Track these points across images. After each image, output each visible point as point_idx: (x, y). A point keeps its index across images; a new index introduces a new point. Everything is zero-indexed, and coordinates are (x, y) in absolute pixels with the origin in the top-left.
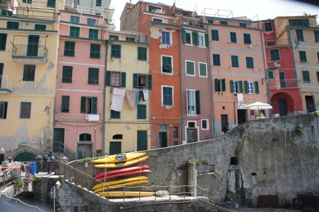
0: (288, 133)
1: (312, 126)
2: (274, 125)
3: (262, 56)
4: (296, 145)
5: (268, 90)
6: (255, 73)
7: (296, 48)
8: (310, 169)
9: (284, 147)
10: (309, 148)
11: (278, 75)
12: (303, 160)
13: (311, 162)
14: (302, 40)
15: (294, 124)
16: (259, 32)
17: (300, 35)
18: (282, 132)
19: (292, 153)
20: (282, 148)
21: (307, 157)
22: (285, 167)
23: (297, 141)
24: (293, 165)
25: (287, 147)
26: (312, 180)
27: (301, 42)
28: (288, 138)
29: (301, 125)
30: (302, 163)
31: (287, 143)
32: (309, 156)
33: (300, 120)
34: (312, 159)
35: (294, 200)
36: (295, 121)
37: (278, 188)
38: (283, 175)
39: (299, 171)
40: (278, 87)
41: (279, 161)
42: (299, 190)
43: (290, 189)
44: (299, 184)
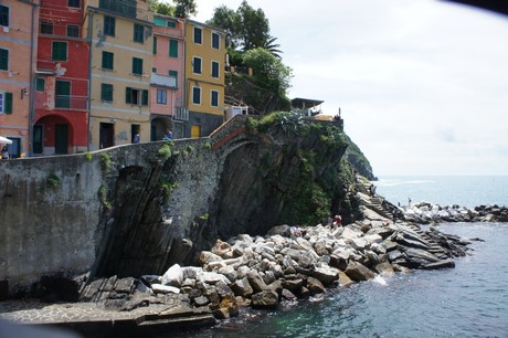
0: (33, 184)
1: (78, 175)
2: (8, 171)
3: (28, 50)
4: (47, 202)
5: (31, 108)
6: (8, 78)
7: (98, 45)
8: (67, 238)
9: (25, 207)
10: (68, 208)
11: (54, 86)
12: (57, 225)
13: (69, 227)
14: (112, 33)
15: (46, 170)
16: (30, 8)
17: (110, 25)
18: (22, 183)
19: (39, 216)
20: (21, 208)
21: (63, 221)
22: (25, 236)
23: (50, 198)
24: (39, 233)
25: (31, 206)
26: (68, 254)
27: (108, 38)
28: (34, 192)
29: (59, 173)
30: (55, 229)
31: (31, 200)
32: (66, 220)
33: (58, 165)
34: (71, 224)
35: (35, 285)
36: (48, 165)
37: (10, 269)
38: (21, 249)
39: (49, 243)
40: (51, 105)
41: (14, 227)
42: (47, 269)
43: (31, 268)
44: (47, 260)
